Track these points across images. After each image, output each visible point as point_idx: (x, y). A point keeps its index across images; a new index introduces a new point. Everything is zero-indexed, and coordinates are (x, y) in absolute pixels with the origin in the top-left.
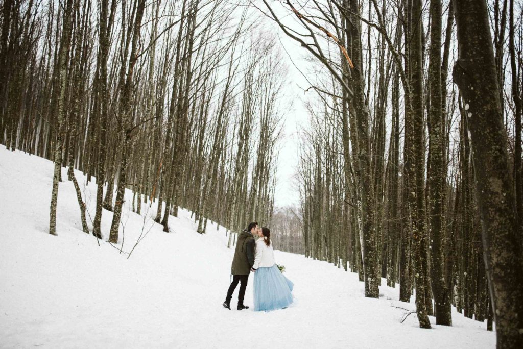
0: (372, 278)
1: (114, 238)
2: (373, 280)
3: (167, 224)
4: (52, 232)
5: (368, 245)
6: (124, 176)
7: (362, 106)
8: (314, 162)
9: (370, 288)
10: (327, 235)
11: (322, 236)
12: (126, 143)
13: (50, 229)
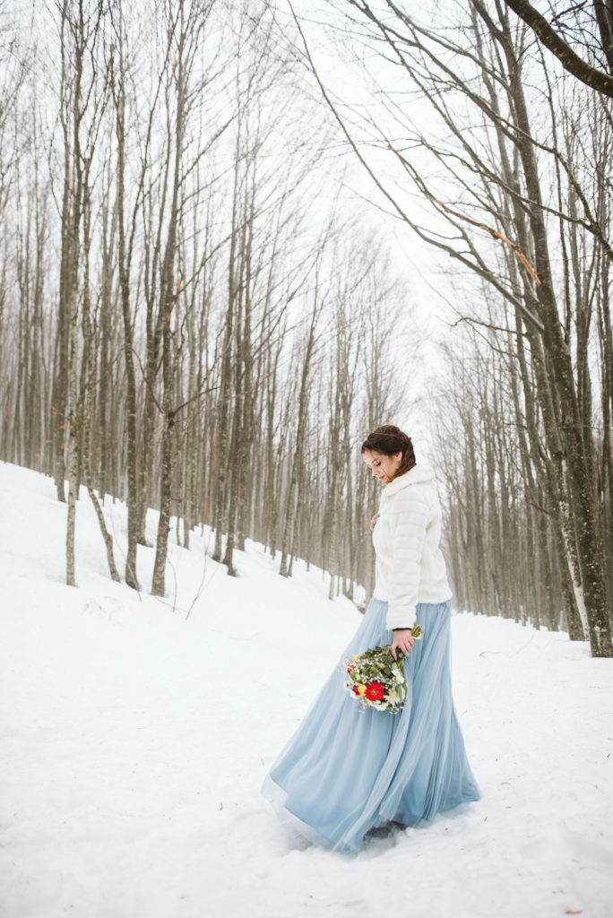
0: (602, 626)
1: (158, 588)
2: (603, 630)
3: (231, 565)
4: (70, 581)
5: (589, 573)
6: (168, 487)
7: (560, 345)
8: (463, 443)
9: (599, 644)
10: (496, 571)
11: (487, 573)
12: (168, 433)
13: (67, 578)
